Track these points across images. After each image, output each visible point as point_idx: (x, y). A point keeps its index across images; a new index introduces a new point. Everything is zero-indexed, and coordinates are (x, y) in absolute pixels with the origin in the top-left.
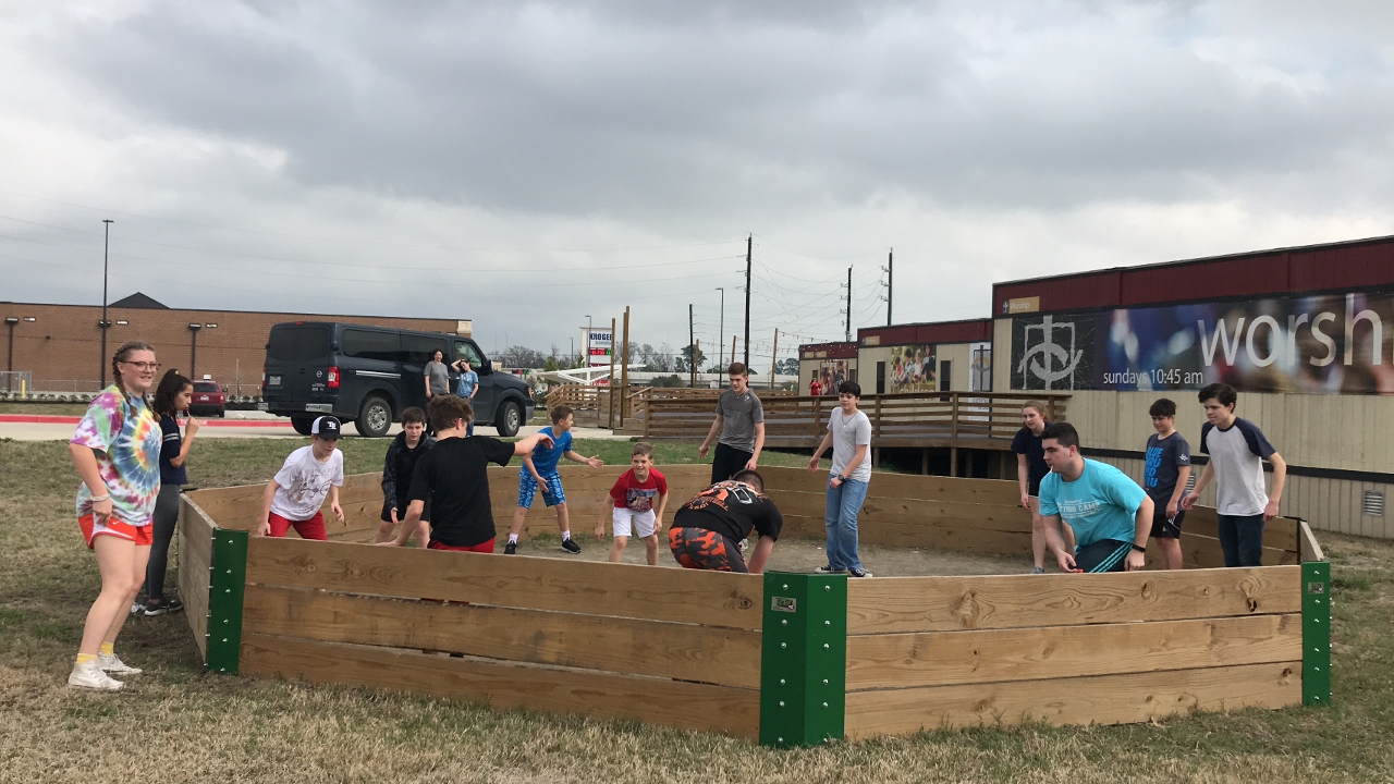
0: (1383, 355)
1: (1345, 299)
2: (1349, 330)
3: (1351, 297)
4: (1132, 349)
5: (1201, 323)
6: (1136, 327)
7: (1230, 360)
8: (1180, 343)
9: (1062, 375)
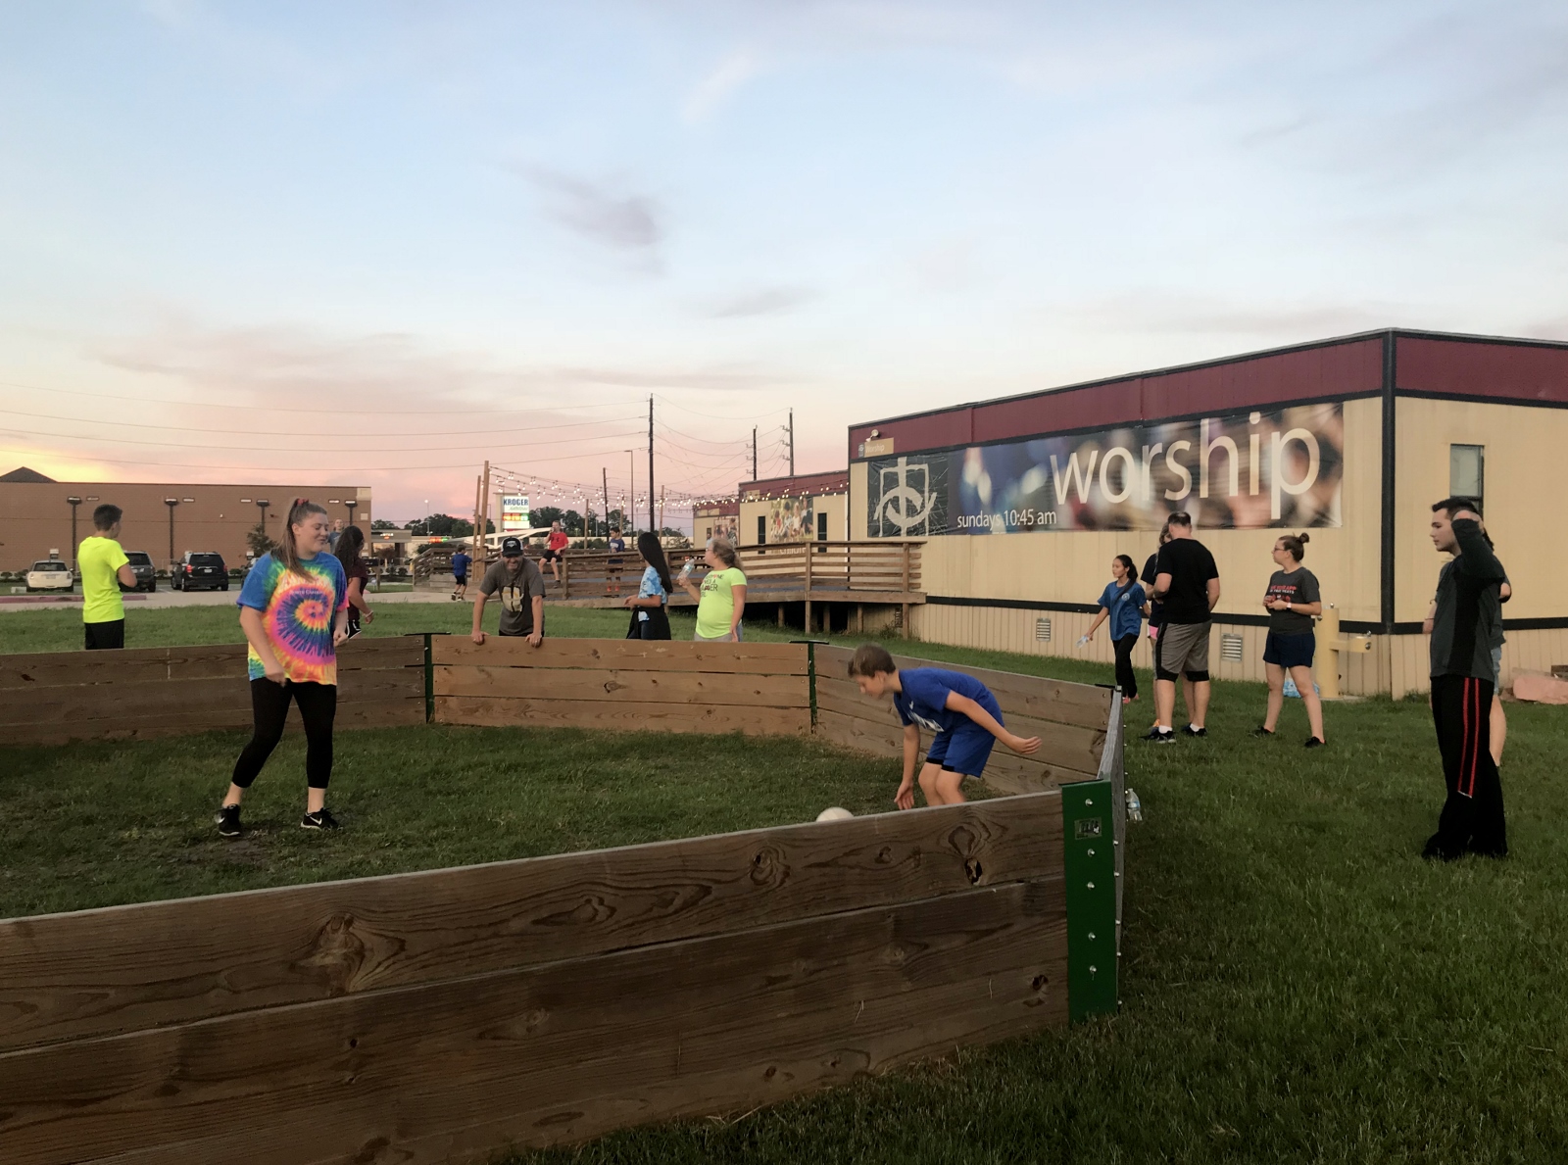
0: (1239, 485)
1: (1199, 426)
2: (1204, 461)
3: (1205, 423)
4: (985, 491)
5: (1053, 458)
6: (989, 466)
7: (1083, 497)
8: (1033, 481)
9: (916, 520)
